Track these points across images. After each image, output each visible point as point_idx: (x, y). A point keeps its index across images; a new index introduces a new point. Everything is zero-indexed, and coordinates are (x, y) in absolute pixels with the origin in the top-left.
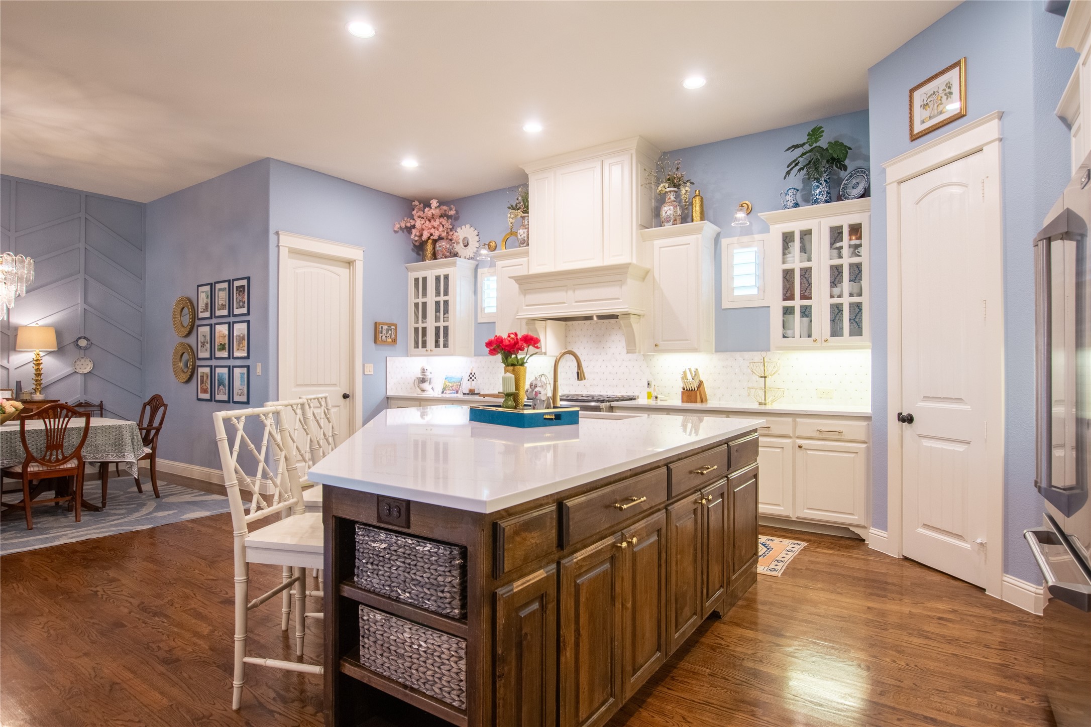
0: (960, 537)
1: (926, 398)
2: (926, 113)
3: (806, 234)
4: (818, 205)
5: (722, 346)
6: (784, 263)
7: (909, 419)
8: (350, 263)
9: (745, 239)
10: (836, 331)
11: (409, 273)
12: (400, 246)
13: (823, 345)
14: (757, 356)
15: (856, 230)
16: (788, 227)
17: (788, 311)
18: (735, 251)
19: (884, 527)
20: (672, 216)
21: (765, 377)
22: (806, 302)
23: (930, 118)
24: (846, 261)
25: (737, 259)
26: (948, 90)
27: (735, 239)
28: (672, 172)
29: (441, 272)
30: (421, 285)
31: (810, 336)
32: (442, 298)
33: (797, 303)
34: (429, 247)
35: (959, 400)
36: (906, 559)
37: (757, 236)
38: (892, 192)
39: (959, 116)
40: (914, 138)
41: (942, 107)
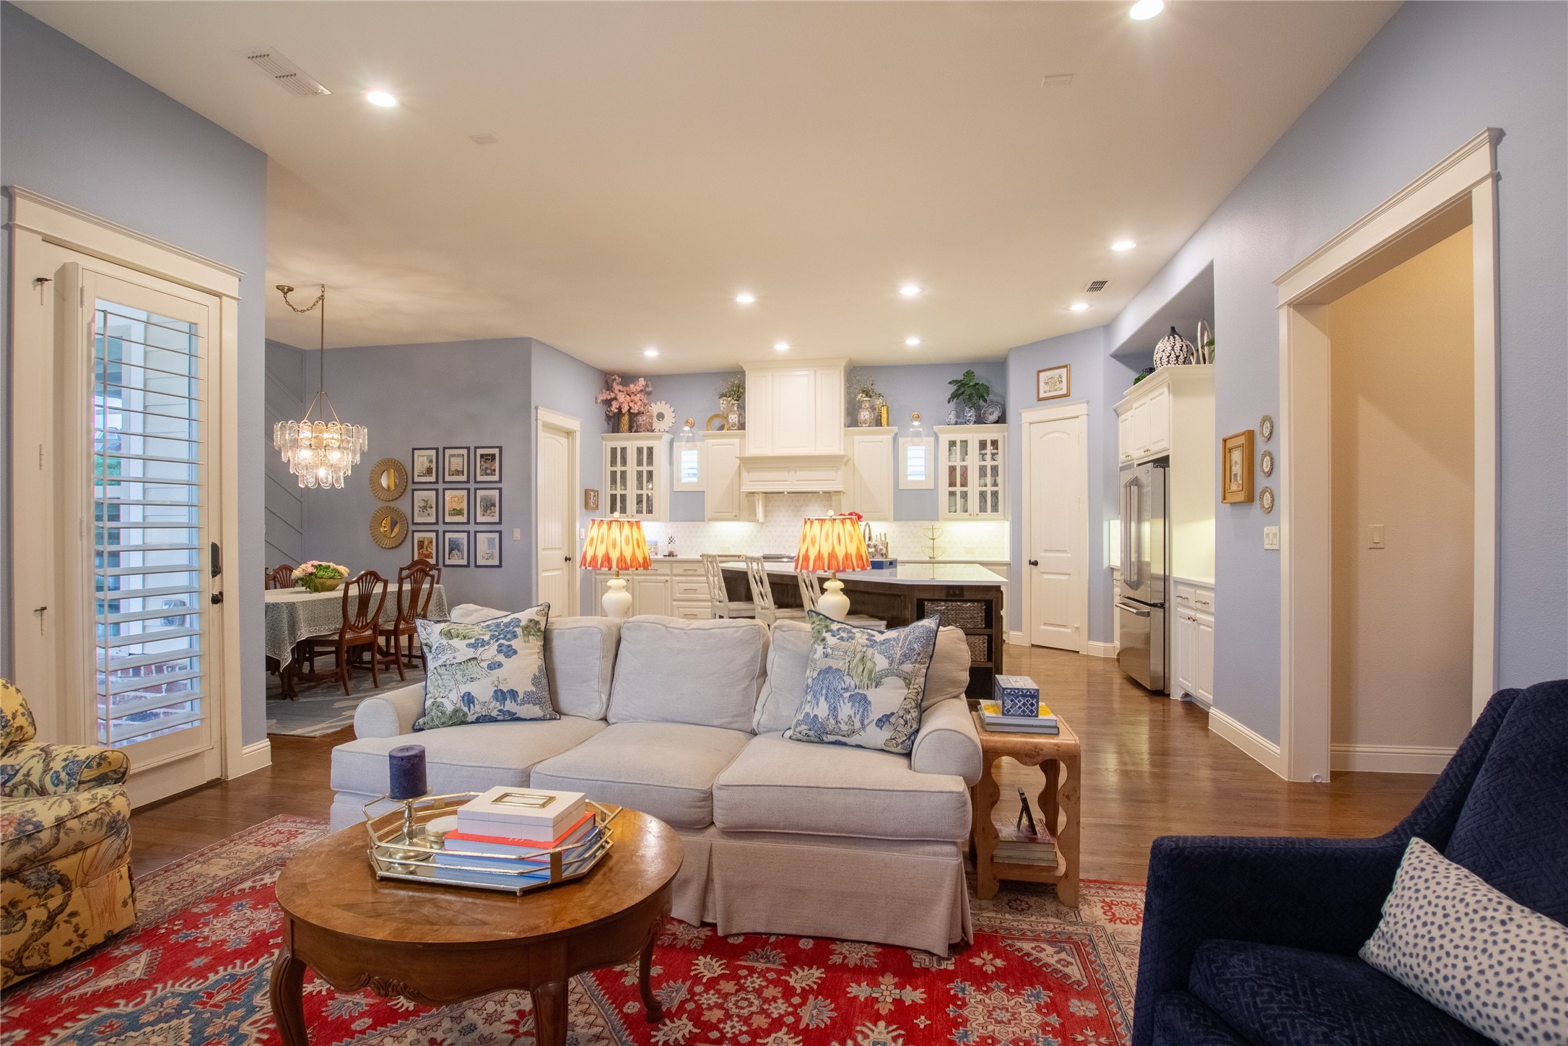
0: (1065, 626)
1: (1046, 551)
2: (1047, 388)
3: (964, 443)
4: (971, 425)
5: (898, 517)
6: (949, 461)
7: (1035, 563)
8: (569, 433)
9: (917, 440)
10: (983, 509)
11: (604, 442)
12: (598, 414)
13: (973, 518)
14: (927, 524)
15: (994, 443)
16: (953, 437)
17: (952, 494)
18: (909, 448)
19: (1020, 630)
20: (867, 420)
21: (934, 539)
22: (964, 489)
23: (1048, 391)
24: (989, 463)
25: (910, 454)
26: (1060, 379)
27: (909, 439)
28: (868, 386)
29: (645, 444)
30: (618, 456)
31: (966, 511)
32: (645, 468)
33: (958, 489)
34: (625, 419)
35: (1065, 551)
36: (1033, 645)
37: (925, 439)
38: (1025, 427)
39: (1067, 395)
40: (1040, 400)
41: (1056, 387)
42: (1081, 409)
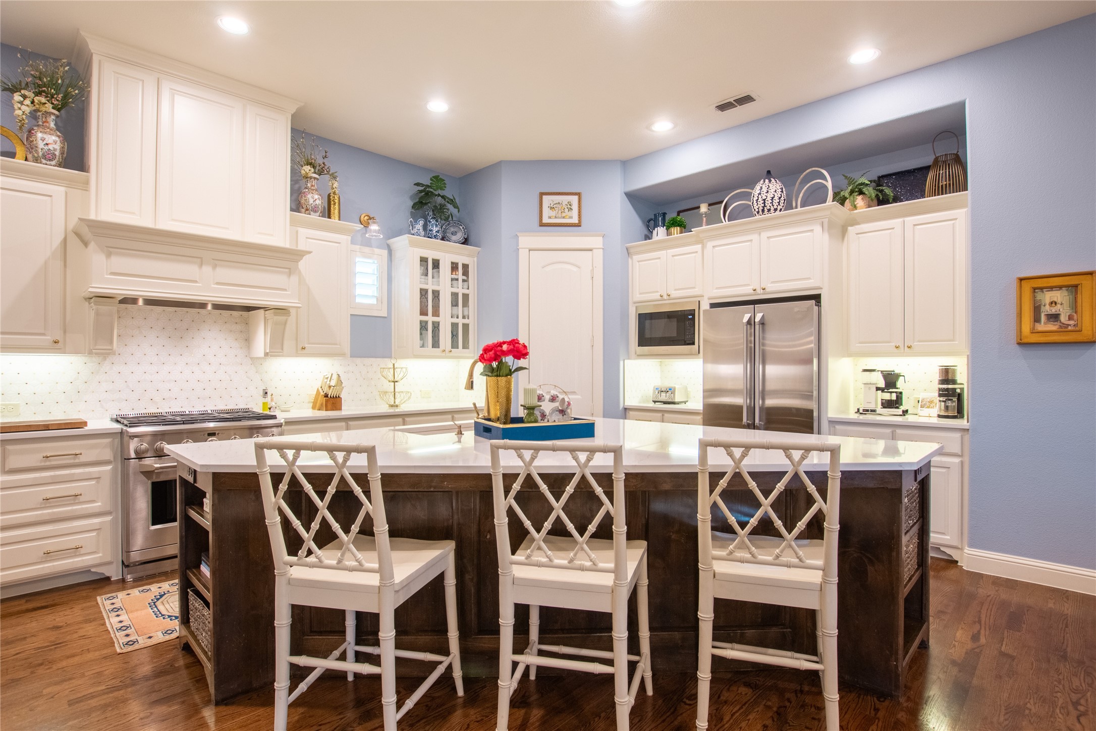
2: (553, 213)
3: (436, 262)
4: (437, 240)
6: (421, 283)
9: (367, 250)
10: (454, 345)
13: (444, 355)
15: (465, 269)
16: (423, 253)
17: (423, 324)
18: (357, 259)
20: (320, 207)
21: (395, 382)
22: (435, 319)
23: (556, 217)
24: (460, 290)
25: (359, 267)
26: (569, 206)
27: (357, 247)
31: (438, 346)
33: (430, 319)
37: (377, 251)
38: (523, 254)
39: (578, 225)
40: (542, 225)
41: (564, 215)
42: (596, 242)
